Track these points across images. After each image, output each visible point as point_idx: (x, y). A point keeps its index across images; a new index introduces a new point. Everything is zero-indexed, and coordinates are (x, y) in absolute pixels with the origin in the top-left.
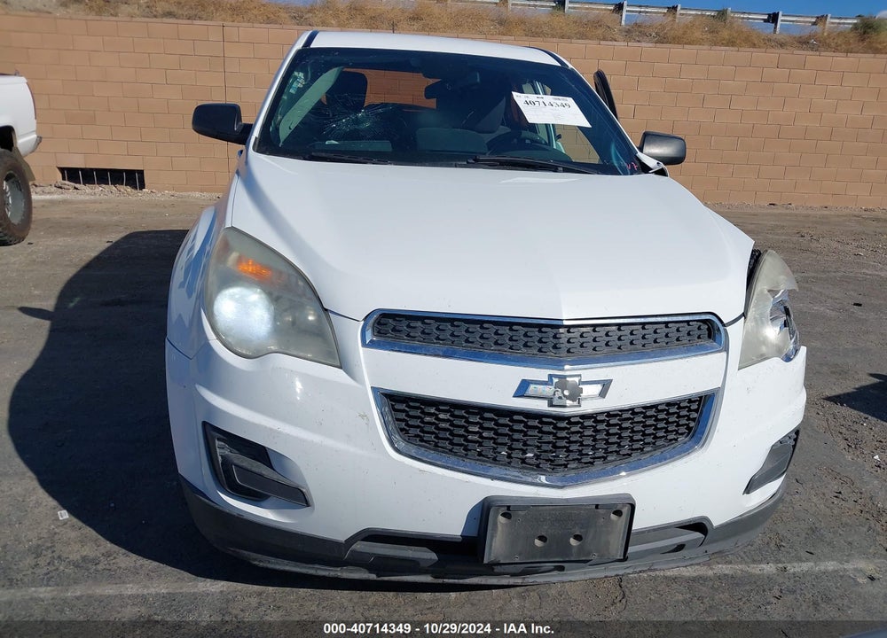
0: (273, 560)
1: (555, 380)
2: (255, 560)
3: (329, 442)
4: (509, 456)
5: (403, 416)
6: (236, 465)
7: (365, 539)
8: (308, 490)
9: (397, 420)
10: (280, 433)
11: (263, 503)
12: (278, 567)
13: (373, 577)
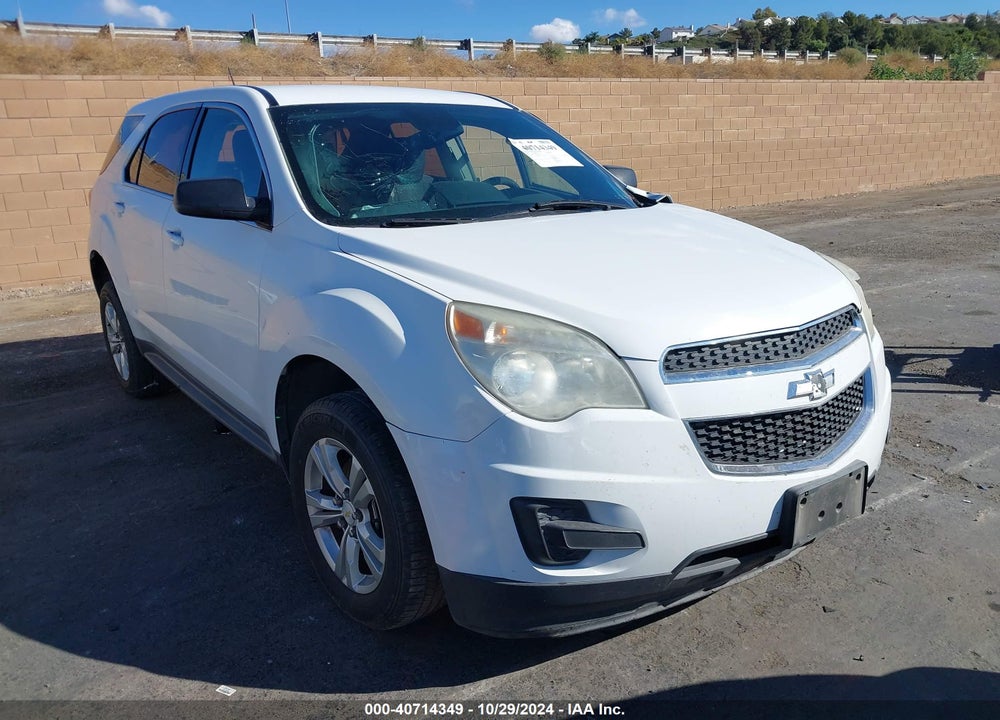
0: (575, 624)
1: (811, 377)
2: (557, 632)
3: (658, 480)
4: (786, 452)
5: (704, 440)
6: (565, 530)
7: (692, 564)
8: (644, 531)
9: (702, 445)
10: (612, 483)
11: (583, 563)
12: (579, 631)
13: (661, 608)
